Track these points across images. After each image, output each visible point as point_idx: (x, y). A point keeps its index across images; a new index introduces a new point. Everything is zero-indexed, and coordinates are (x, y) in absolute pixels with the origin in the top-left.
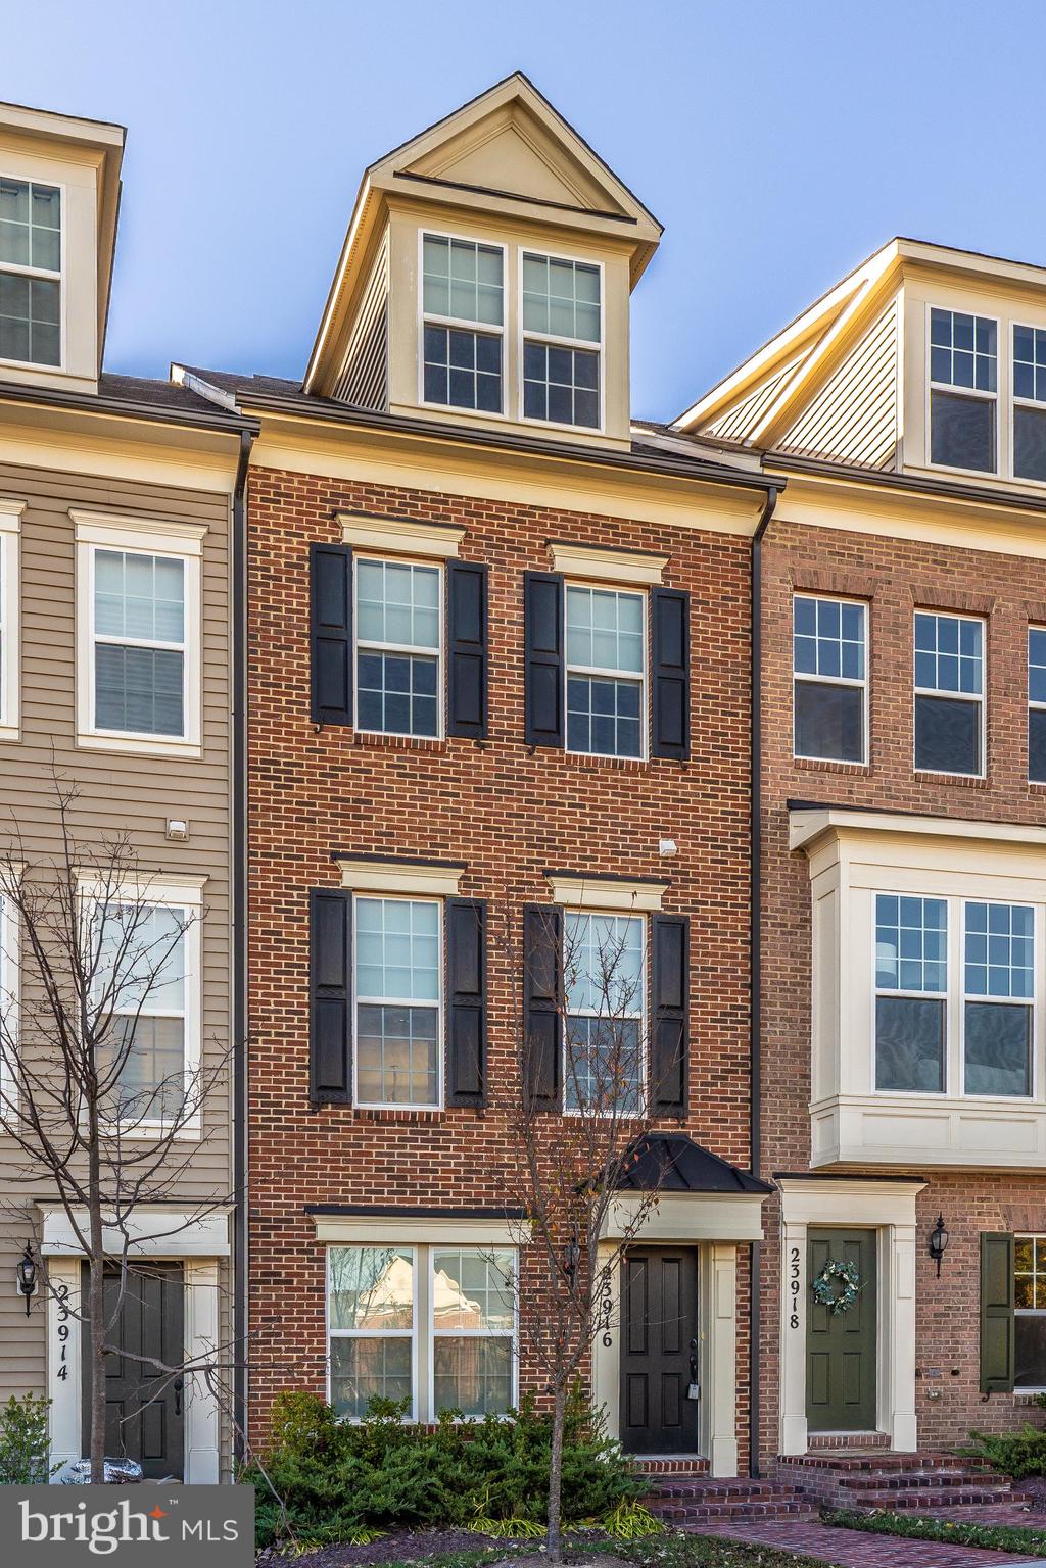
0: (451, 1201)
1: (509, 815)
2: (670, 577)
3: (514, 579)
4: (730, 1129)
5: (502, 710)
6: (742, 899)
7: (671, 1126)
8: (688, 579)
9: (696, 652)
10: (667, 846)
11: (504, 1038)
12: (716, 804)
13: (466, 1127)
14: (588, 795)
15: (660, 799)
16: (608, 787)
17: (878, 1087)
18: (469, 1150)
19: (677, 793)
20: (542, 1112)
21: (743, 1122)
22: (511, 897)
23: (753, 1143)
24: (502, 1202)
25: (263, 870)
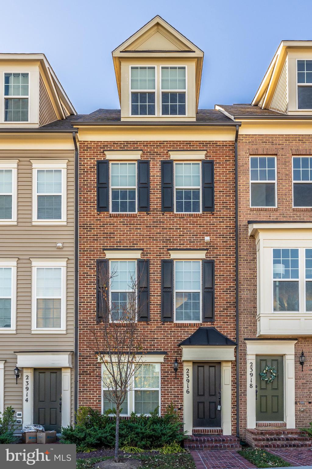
1: (156, 233)
2: (208, 156)
3: (158, 163)
4: (229, 325)
5: (154, 202)
6: (233, 253)
7: (209, 325)
8: (214, 156)
9: (216, 178)
10: (207, 239)
11: (156, 299)
12: (224, 224)
13: (143, 327)
14: (182, 225)
15: (205, 224)
16: (188, 222)
17: (275, 310)
18: (144, 334)
19: (210, 222)
20: (167, 322)
21: (233, 323)
22: (157, 258)
23: (237, 329)
24: (154, 349)
25: (83, 255)
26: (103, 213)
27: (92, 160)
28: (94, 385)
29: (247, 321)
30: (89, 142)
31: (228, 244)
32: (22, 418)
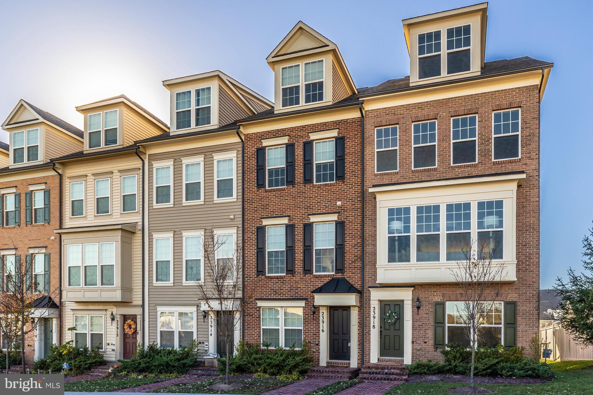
0: (287, 297)
1: (300, 202)
2: (340, 133)
3: (301, 144)
4: (356, 275)
5: (298, 177)
7: (340, 275)
8: (345, 133)
9: (347, 151)
10: (339, 203)
11: (299, 255)
13: (290, 279)
14: (319, 194)
15: (338, 191)
17: (389, 262)
18: (291, 284)
19: (342, 189)
20: (308, 274)
21: (360, 273)
22: (300, 222)
23: (363, 278)
24: (298, 296)
25: (247, 224)
26: (261, 189)
27: (253, 148)
28: (255, 324)
29: (371, 271)
30: (251, 134)
31: (356, 207)
32: (208, 348)
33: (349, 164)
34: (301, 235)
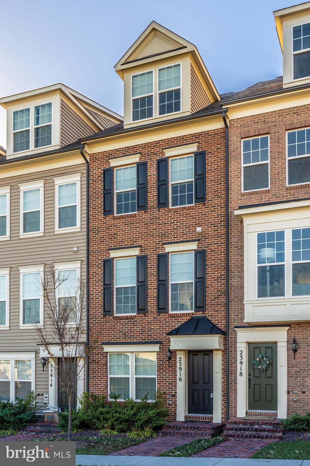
0: (138, 340)
1: (153, 229)
2: (200, 148)
3: (154, 162)
4: (220, 313)
5: (151, 201)
6: (223, 241)
7: (201, 314)
8: (206, 147)
9: (208, 168)
10: (199, 229)
11: (152, 292)
12: (215, 213)
13: (142, 319)
14: (176, 219)
15: (197, 215)
16: (182, 215)
17: (259, 296)
18: (143, 325)
19: (202, 213)
20: (162, 313)
21: (224, 311)
22: (154, 252)
23: (227, 317)
24: (151, 339)
25: (92, 257)
26: (109, 217)
27: (100, 170)
28: (101, 373)
29: (238, 308)
30: (97, 154)
31: (219, 232)
32: (48, 400)
33: (210, 183)
34: (155, 267)
